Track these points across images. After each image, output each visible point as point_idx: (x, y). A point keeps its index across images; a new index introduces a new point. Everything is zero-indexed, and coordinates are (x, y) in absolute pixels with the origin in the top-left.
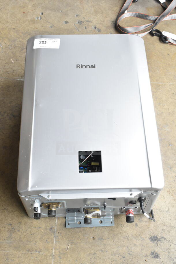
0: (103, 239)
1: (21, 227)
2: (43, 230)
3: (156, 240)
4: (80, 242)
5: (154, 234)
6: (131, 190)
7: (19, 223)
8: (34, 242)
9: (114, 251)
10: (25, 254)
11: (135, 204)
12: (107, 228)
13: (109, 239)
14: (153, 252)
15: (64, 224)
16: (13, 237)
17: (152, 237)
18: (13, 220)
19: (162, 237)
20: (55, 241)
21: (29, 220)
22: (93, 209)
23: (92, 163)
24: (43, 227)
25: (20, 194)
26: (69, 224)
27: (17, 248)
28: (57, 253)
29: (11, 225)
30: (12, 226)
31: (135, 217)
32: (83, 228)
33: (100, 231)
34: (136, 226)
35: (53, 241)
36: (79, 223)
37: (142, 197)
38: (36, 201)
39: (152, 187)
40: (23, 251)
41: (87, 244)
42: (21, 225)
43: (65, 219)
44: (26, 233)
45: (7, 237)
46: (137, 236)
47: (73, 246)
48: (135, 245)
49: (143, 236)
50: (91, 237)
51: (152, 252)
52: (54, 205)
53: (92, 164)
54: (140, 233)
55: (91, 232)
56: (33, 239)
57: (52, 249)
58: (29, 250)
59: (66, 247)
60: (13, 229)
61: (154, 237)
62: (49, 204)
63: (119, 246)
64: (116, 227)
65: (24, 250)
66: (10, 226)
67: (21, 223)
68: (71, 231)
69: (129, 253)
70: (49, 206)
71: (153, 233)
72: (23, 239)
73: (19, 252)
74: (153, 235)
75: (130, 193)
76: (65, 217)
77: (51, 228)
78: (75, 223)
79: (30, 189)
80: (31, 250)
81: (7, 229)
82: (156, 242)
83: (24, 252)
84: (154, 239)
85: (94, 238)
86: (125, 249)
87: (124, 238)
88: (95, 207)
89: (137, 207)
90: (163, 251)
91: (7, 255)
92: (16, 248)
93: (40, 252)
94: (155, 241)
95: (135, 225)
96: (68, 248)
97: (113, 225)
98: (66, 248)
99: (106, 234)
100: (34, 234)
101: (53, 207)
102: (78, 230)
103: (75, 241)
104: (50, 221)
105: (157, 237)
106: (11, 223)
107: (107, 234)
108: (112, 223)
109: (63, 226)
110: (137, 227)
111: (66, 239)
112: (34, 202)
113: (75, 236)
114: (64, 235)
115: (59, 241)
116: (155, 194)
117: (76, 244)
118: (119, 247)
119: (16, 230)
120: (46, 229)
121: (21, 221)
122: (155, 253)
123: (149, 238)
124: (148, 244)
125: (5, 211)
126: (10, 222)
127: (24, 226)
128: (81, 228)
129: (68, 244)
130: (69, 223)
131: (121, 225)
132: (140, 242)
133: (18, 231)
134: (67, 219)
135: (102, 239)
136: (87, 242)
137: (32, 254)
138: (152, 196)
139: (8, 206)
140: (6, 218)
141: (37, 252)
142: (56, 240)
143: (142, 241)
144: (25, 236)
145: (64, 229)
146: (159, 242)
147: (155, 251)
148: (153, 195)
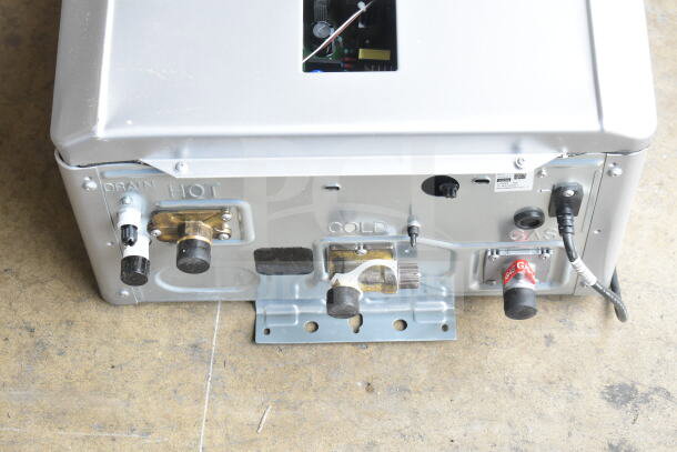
0: (409, 391)
1: (70, 339)
2: (160, 353)
3: (630, 398)
4: (313, 399)
5: (621, 375)
6: (515, 141)
7: (64, 326)
8: (126, 396)
9: (454, 439)
10: (84, 440)
11: (536, 230)
12: (424, 348)
13: (432, 389)
14: (615, 444)
15: (250, 331)
16: (38, 377)
17: (611, 387)
18: (42, 313)
19: (657, 390)
20: (210, 394)
21: (104, 314)
22: (365, 251)
23: (361, 50)
24: (164, 341)
25: (61, 158)
26: (268, 331)
27: (54, 418)
28: (219, 439)
29: (32, 331)
30: (37, 333)
31: (546, 310)
32: (325, 348)
33: (395, 359)
34: (548, 345)
35: (203, 395)
36: (312, 327)
37: (565, 189)
38: (128, 201)
39: (602, 130)
40: (76, 430)
41: (341, 407)
42: (72, 333)
43: (252, 313)
44: (92, 363)
45: (13, 377)
46: (550, 383)
47: (285, 413)
48: (541, 416)
49: (577, 384)
50: (359, 384)
51: (611, 446)
52: (204, 221)
53: (360, 57)
54: (565, 371)
55: (356, 365)
56: (120, 387)
57: (197, 424)
58: (102, 427)
59: (253, 416)
60: (41, 345)
61: (623, 387)
62: (182, 217)
63: (474, 418)
64: (464, 348)
65: (81, 426)
66: (26, 333)
67: (70, 323)
68: (278, 356)
69: (514, 444)
70: (184, 224)
71: (620, 373)
72: (78, 384)
73: (62, 432)
74: (618, 380)
75: (515, 157)
76: (253, 303)
77: (195, 346)
78: (296, 327)
79: (101, 132)
80: (110, 425)
81: (14, 348)
82: (630, 406)
83: (82, 434)
84: (621, 395)
85: (369, 387)
86: (497, 430)
87: (494, 387)
88: (372, 244)
89: (548, 251)
90: (659, 443)
91: (13, 442)
92: (49, 416)
93: (148, 434)
94: (625, 402)
95: (544, 339)
96: (264, 419)
97: (452, 335)
98: (256, 421)
99: (422, 372)
100: (125, 368)
101: (197, 229)
102: (304, 354)
103: (291, 397)
104: (189, 320)
105: (632, 388)
106: (32, 325)
107: (426, 372)
108: (445, 328)
109: (243, 337)
110: (553, 349)
111: (255, 388)
112: (122, 201)
113: (291, 376)
114: (248, 372)
115: (226, 394)
116: (618, 171)
117: (295, 408)
118: (476, 421)
119: (50, 351)
120: (173, 347)
121: (74, 316)
122: (624, 447)
123: (602, 393)
124: (598, 413)
125: (7, 279)
126: (27, 319)
127: (83, 335)
128: (319, 347)
129: (264, 405)
130: (270, 326)
131: (487, 338)
132: (563, 407)
133: (61, 353)
134: (259, 311)
135: (405, 390)
136: (340, 402)
137: (114, 440)
138: (607, 179)
139: (20, 261)
140: (10, 304)
141: (135, 436)
142: (212, 392)
143: (569, 401)
144: (87, 372)
145: (249, 348)
146: (643, 407)
147: (623, 442)
148: (609, 173)
